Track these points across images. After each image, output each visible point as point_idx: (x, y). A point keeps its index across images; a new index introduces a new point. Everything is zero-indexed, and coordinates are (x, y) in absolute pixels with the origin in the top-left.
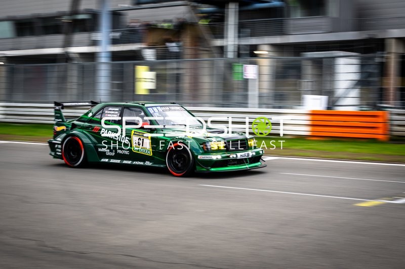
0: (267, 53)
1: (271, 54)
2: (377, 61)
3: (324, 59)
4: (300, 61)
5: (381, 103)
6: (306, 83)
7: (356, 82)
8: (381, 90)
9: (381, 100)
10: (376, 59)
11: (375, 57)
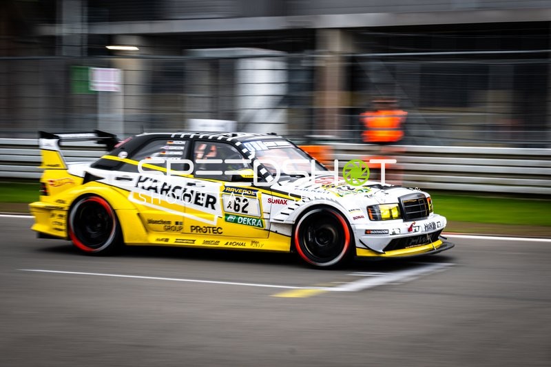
0: (136, 48)
1: (144, 51)
2: (304, 65)
3: (221, 61)
4: (182, 63)
5: (311, 133)
6: (201, 99)
7: (281, 98)
8: (311, 112)
9: (311, 128)
10: (303, 61)
11: (302, 59)
